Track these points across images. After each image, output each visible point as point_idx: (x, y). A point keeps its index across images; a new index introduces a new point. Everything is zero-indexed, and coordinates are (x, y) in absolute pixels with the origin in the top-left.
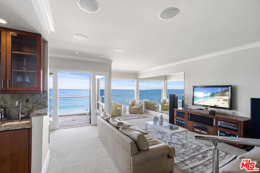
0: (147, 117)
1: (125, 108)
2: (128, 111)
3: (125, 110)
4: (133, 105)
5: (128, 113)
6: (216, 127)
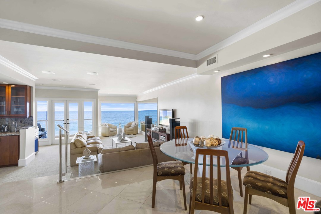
6: (160, 140)
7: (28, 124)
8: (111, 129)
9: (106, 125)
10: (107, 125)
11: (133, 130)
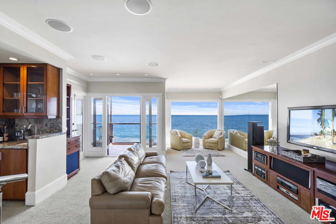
0: (223, 156)
1: (197, 140)
2: (201, 145)
3: (197, 144)
4: (211, 137)
5: (201, 147)
6: (312, 189)
7: (56, 129)
8: (183, 139)
9: (177, 133)
10: (179, 134)
11: (216, 143)
